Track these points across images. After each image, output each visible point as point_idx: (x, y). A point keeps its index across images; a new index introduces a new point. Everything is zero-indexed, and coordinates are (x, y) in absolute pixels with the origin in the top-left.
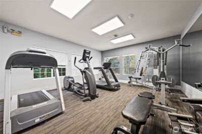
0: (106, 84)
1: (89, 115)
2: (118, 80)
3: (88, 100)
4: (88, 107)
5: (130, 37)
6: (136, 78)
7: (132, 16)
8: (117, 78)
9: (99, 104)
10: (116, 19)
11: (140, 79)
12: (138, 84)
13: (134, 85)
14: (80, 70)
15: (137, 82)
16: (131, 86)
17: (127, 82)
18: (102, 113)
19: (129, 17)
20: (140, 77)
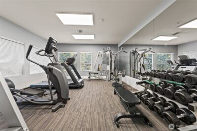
0: (73, 82)
1: (80, 123)
2: (81, 77)
3: (61, 107)
4: (67, 115)
5: (91, 37)
6: (95, 74)
7: (103, 20)
8: (80, 75)
9: (78, 107)
10: (91, 17)
11: (97, 73)
12: (96, 78)
13: (93, 80)
14: (42, 66)
15: (95, 77)
16: (90, 80)
17: (87, 77)
18: (90, 114)
19: (101, 21)
20: (98, 72)
